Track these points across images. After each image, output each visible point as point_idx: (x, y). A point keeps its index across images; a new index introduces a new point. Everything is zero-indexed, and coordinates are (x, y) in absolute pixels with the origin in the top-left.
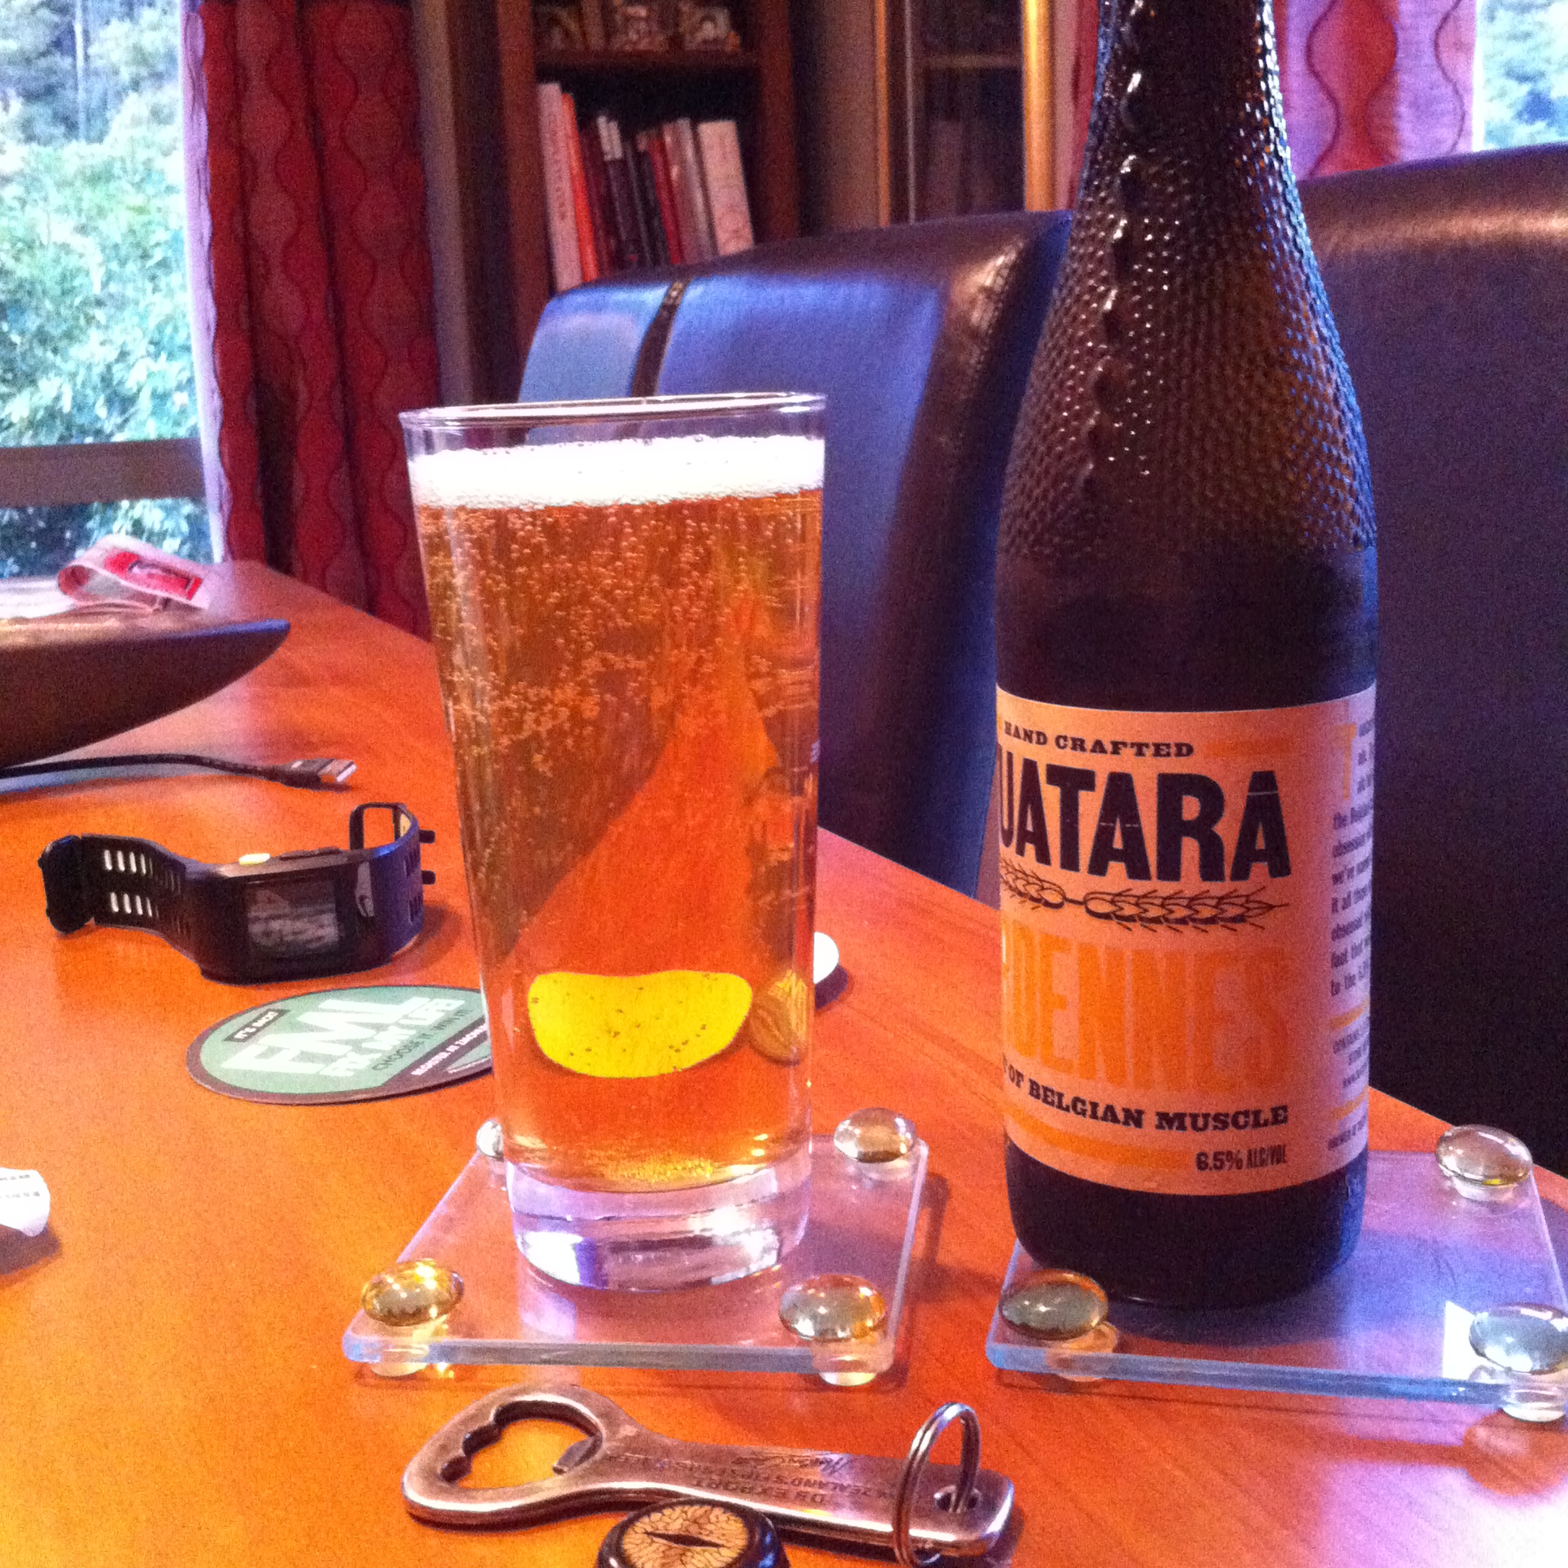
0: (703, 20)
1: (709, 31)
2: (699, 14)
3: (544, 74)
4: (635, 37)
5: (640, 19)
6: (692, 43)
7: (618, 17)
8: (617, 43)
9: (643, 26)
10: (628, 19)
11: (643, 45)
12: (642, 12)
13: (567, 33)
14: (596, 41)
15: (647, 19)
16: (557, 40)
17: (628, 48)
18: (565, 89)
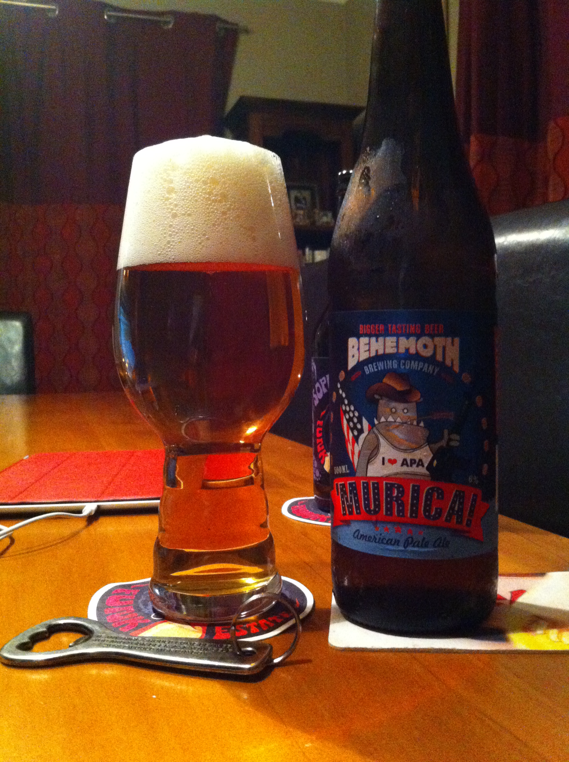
0: (323, 216)
1: (325, 219)
2: (322, 213)
6: (318, 224)
10: (297, 214)
11: (301, 224)
12: (301, 212)
15: (304, 214)
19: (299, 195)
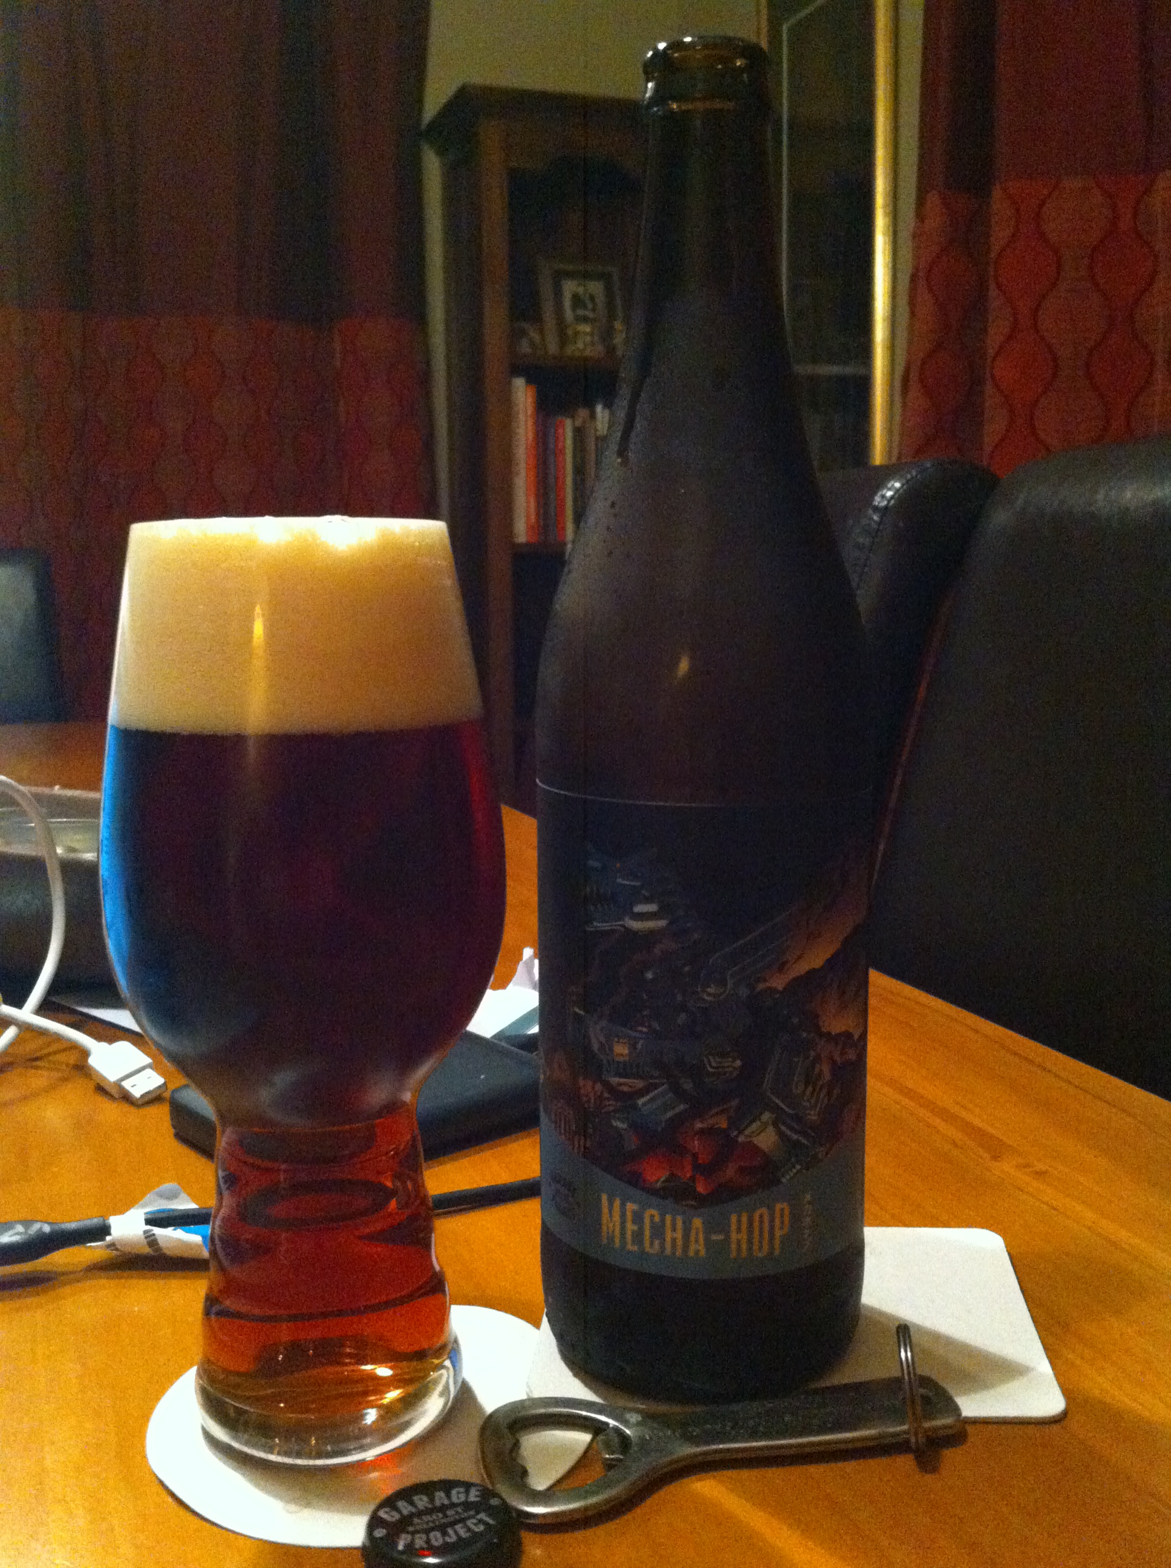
3: (516, 370)
4: (580, 345)
5: (586, 334)
7: (570, 332)
8: (569, 350)
9: (588, 338)
10: (577, 334)
11: (588, 353)
12: (588, 329)
13: (532, 344)
14: (553, 348)
15: (592, 334)
16: (525, 347)
17: (577, 354)
18: (529, 381)
19: (581, 290)
